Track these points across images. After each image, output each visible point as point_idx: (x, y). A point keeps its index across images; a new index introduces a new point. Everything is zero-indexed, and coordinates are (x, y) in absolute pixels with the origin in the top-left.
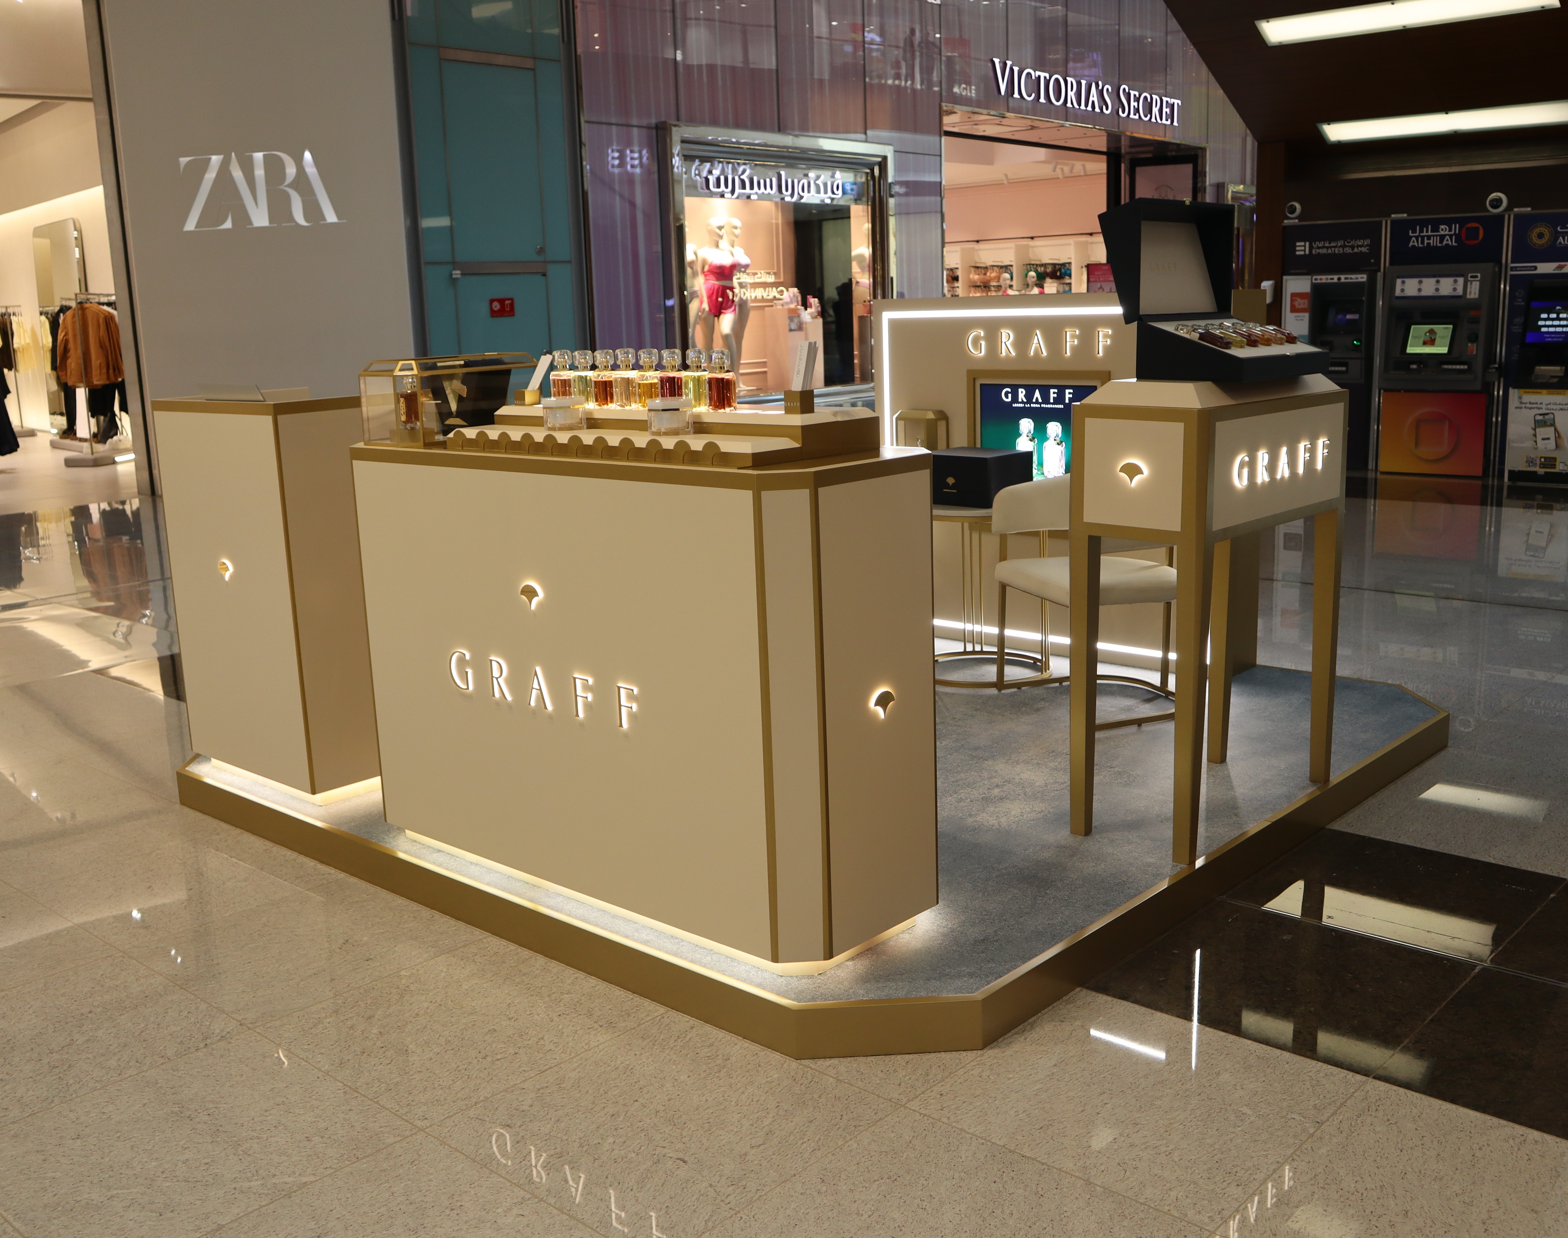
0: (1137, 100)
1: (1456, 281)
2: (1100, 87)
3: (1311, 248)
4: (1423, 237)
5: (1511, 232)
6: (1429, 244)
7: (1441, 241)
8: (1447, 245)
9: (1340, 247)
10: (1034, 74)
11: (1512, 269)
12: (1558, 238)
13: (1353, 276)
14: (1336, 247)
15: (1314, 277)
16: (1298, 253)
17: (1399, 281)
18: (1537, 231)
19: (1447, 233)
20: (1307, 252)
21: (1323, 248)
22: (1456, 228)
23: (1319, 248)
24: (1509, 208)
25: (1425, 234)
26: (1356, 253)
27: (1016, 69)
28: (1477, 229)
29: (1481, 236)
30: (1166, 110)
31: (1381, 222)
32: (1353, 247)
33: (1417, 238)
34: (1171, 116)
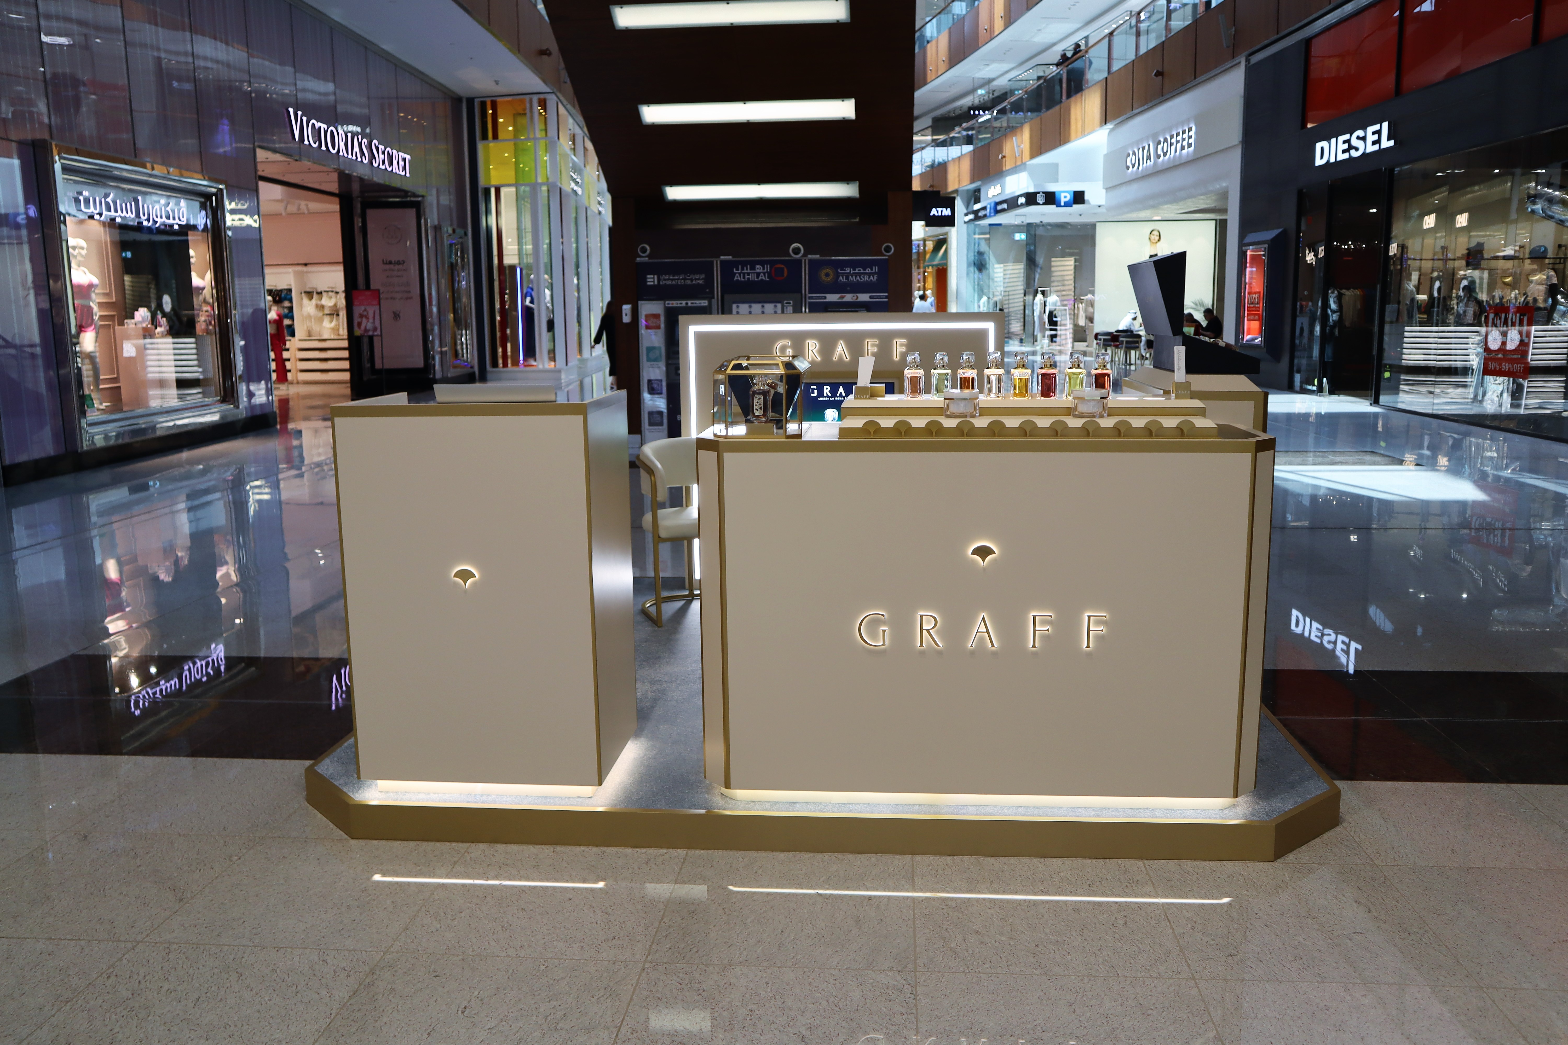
0: (383, 153)
1: (775, 306)
2: (360, 140)
3: (659, 280)
4: (744, 274)
5: (807, 272)
6: (749, 279)
7: (758, 277)
8: (762, 280)
9: (682, 279)
10: (318, 125)
11: (810, 298)
12: (839, 277)
13: (698, 302)
14: (678, 280)
15: (667, 302)
16: (649, 283)
17: (734, 306)
18: (825, 271)
19: (761, 271)
20: (656, 283)
21: (669, 280)
22: (768, 268)
23: (665, 280)
24: (805, 255)
25: (745, 271)
26: (694, 284)
27: (305, 119)
28: (782, 269)
29: (785, 275)
30: (401, 163)
31: (713, 262)
32: (692, 280)
33: (740, 274)
34: (404, 168)
